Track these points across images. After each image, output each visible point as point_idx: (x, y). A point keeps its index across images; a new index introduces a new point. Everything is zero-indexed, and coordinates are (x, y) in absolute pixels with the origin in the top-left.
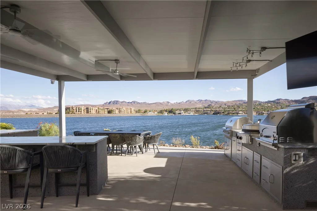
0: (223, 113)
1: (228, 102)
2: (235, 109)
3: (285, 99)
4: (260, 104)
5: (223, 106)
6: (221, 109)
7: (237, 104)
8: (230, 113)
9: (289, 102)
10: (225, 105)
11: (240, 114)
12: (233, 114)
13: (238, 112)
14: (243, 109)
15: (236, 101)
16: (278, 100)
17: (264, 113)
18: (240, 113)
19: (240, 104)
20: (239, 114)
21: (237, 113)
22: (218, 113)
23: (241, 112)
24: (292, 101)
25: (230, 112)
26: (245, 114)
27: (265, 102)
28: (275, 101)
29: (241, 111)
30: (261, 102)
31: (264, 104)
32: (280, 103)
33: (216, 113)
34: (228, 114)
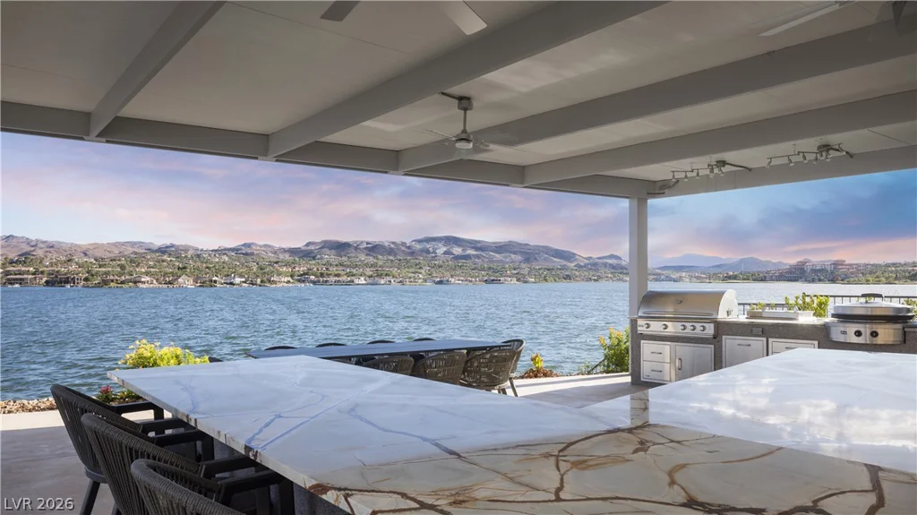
0: (86, 279)
1: (96, 246)
2: (122, 267)
3: (265, 246)
4: (198, 256)
5: (79, 258)
6: (73, 267)
7: (126, 253)
8: (112, 281)
9: (275, 253)
10: (85, 254)
11: (144, 282)
12: (122, 283)
13: (138, 279)
14: (152, 270)
15: (123, 244)
16: (244, 245)
17: (215, 282)
18: (143, 280)
19: (135, 253)
20: (141, 285)
21: (135, 282)
22: (67, 281)
23: (148, 279)
24: (285, 251)
25: (112, 277)
26: (160, 283)
27: (212, 251)
28: (240, 249)
29: (147, 274)
30: (202, 250)
31: (210, 255)
32: (252, 254)
33: (57, 281)
34: (105, 283)
